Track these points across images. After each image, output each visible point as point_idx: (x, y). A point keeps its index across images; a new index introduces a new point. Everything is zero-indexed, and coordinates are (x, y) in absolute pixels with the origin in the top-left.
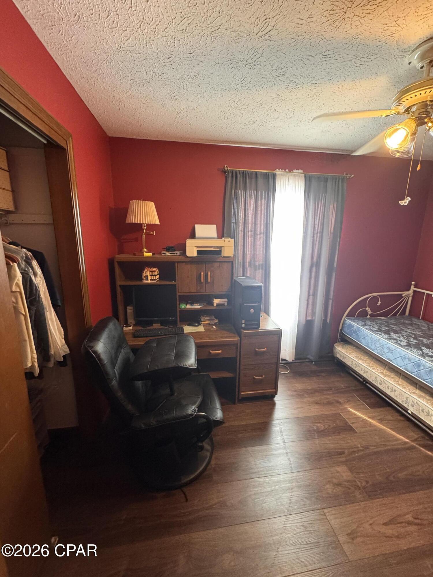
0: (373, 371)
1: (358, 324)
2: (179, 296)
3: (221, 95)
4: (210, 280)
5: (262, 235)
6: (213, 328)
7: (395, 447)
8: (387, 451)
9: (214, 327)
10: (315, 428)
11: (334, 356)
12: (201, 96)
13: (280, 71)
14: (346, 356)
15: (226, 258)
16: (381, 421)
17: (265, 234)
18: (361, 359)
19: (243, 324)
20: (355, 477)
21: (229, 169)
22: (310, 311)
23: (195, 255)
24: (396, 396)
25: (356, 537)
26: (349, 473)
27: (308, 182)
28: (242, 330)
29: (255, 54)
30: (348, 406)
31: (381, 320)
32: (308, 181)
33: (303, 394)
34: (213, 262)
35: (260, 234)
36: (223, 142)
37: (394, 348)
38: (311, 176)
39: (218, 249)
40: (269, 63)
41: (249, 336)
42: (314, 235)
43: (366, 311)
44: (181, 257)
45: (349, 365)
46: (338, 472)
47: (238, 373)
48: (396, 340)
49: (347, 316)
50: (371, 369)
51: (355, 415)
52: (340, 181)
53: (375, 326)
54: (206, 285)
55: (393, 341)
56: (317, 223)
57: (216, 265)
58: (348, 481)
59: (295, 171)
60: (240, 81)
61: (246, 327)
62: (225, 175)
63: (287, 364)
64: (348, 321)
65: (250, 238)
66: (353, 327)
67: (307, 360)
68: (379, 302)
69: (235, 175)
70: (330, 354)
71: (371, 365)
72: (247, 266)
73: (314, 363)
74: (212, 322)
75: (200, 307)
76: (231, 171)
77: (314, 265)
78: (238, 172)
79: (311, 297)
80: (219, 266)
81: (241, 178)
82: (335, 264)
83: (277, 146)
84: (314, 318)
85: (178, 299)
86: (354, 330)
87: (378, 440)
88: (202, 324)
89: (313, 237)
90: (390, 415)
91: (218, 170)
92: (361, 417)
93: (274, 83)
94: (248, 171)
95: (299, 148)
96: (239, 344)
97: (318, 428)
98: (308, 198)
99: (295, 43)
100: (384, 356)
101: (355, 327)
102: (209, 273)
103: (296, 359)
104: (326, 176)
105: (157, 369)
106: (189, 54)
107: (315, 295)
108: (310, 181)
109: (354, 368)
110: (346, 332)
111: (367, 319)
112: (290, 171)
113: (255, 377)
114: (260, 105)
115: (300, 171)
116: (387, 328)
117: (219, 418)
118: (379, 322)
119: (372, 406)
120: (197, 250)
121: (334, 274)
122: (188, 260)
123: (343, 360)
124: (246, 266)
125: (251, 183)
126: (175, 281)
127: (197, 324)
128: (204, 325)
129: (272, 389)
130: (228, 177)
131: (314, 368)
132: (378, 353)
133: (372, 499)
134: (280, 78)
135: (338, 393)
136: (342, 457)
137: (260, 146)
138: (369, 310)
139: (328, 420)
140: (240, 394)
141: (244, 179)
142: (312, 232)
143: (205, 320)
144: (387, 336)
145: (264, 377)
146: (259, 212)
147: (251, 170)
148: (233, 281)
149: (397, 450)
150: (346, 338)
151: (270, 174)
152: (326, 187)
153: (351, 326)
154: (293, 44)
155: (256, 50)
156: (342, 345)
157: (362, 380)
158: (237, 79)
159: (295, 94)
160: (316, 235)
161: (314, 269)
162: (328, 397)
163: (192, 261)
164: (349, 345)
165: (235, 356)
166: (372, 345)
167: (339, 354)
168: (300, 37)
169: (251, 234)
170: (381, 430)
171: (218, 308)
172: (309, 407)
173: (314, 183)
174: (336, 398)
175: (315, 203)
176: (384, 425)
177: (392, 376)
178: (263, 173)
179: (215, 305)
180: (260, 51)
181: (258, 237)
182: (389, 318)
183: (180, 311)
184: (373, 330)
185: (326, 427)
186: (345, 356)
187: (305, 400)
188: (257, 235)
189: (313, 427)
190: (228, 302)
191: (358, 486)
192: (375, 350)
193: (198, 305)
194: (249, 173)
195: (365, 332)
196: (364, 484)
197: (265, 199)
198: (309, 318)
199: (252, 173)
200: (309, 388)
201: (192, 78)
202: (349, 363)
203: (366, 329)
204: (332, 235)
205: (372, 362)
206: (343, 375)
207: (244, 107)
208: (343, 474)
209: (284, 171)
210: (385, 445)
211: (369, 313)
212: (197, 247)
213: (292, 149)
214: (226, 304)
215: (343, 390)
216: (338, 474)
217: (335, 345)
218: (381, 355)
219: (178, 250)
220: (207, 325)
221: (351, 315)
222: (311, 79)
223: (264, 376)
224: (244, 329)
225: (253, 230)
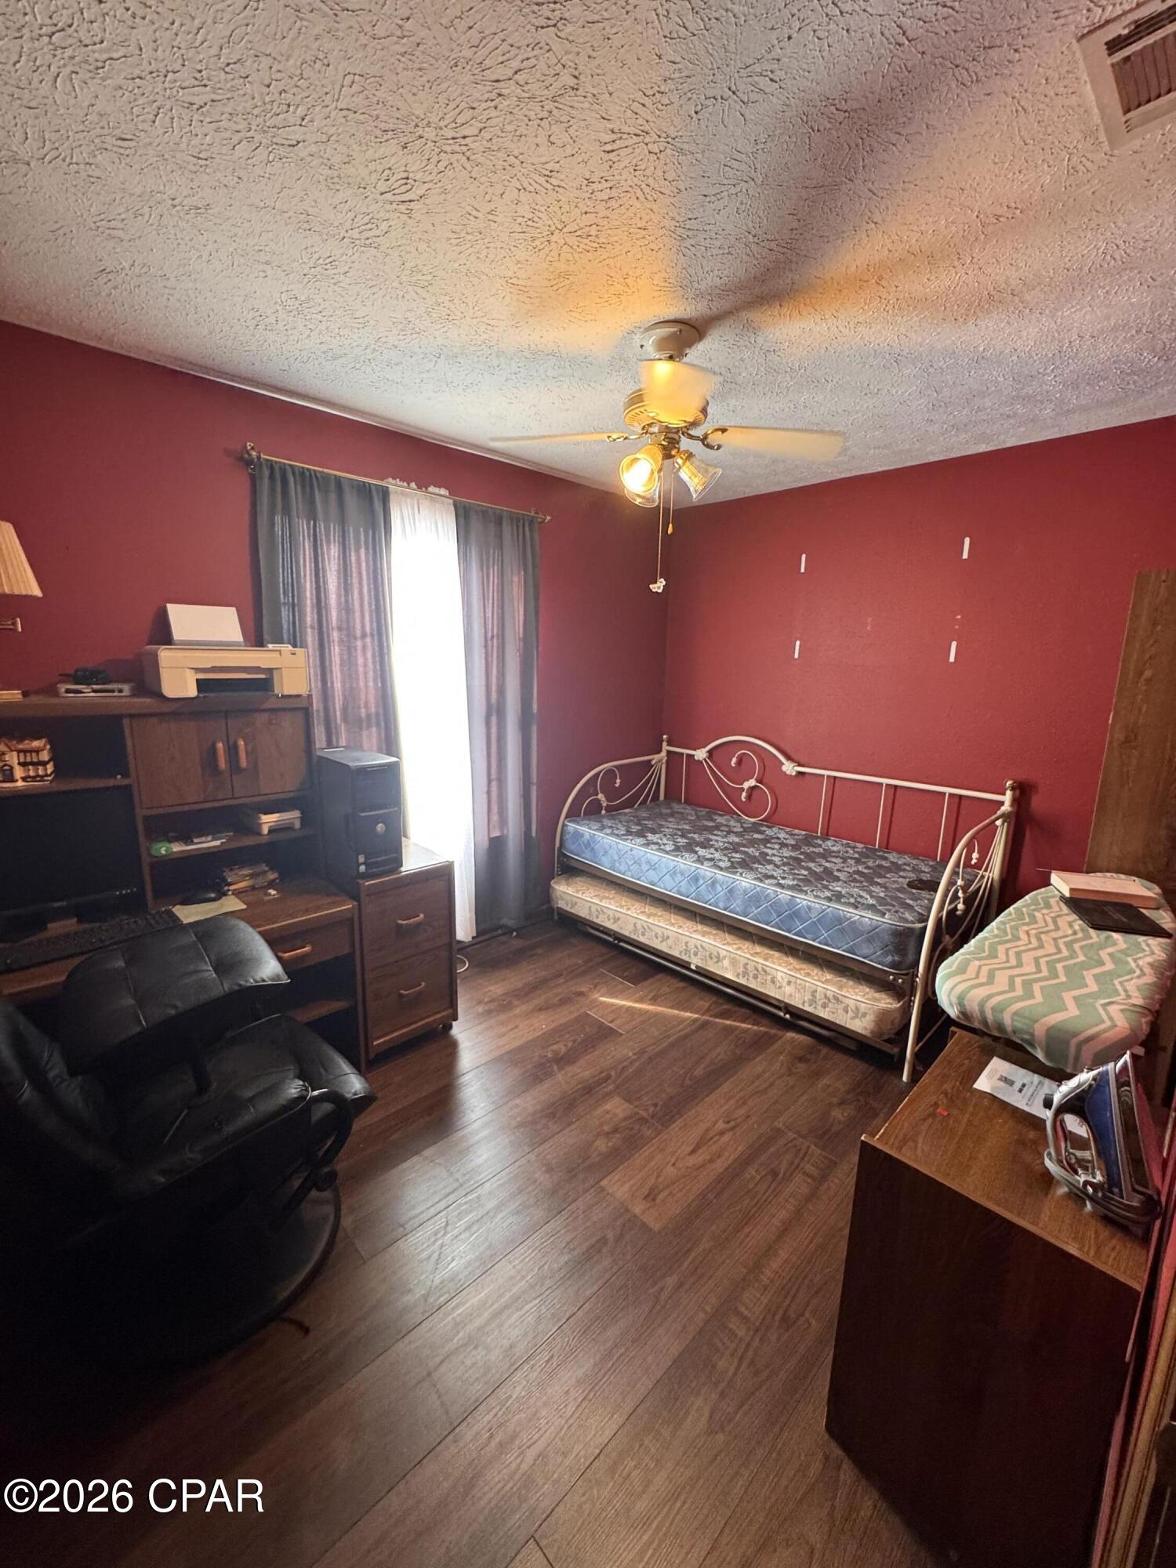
0: (629, 913)
1: (590, 828)
2: (146, 818)
3: (263, 274)
4: (247, 762)
5: (368, 640)
6: (270, 895)
7: (682, 1033)
8: (672, 1046)
9: (273, 892)
10: (550, 1055)
11: (551, 910)
12: (200, 257)
13: (420, 277)
14: (577, 900)
15: (291, 700)
16: (654, 1000)
17: (376, 637)
18: (605, 897)
19: (362, 864)
20: (636, 1107)
21: (262, 456)
22: (495, 818)
23: (192, 691)
24: (671, 948)
25: (656, 1195)
26: (626, 1105)
27: (462, 520)
28: (361, 881)
29: (369, 226)
30: (597, 996)
31: (626, 814)
32: (463, 516)
33: (510, 1001)
34: (251, 711)
35: (364, 636)
36: (233, 377)
37: (656, 859)
38: (467, 506)
39: (263, 676)
40: (397, 253)
41: (380, 892)
42: (486, 641)
43: (598, 801)
44: (136, 700)
45: (583, 916)
46: (608, 1112)
47: (360, 997)
48: (657, 843)
49: (566, 818)
50: (624, 911)
51: (613, 1005)
52: (527, 524)
53: (619, 826)
54: (234, 777)
55: (652, 846)
56: (489, 614)
57: (261, 719)
58: (626, 1119)
59: (432, 489)
60: (321, 261)
61: (370, 871)
62: (250, 471)
63: (463, 947)
64: (572, 826)
65: (337, 648)
66: (582, 835)
67: (500, 932)
68: (618, 781)
69: (280, 476)
70: (545, 907)
71: (623, 903)
72: (339, 721)
73: (515, 934)
74: (260, 881)
75: (217, 843)
76: (269, 463)
77: (494, 711)
78: (289, 469)
79: (494, 784)
80: (270, 722)
81: (299, 487)
82: (535, 706)
83: (383, 421)
84: (505, 832)
85: (140, 827)
86: (586, 842)
87: (656, 1033)
88: (230, 893)
89: (486, 646)
90: (667, 985)
91: (227, 452)
92: (624, 1005)
93: (402, 293)
94: (315, 471)
95: (437, 437)
96: (356, 917)
97: (556, 1053)
98: (465, 554)
99: (458, 241)
100: (643, 878)
101: (587, 836)
102: (241, 743)
103: (479, 933)
104: (498, 512)
105: (173, 1012)
106: (194, 157)
107: (501, 781)
108: (467, 517)
109: (595, 920)
110: (573, 851)
111: (603, 817)
112: (419, 487)
113: (402, 992)
114: (361, 326)
115: (443, 491)
116: (639, 828)
117: (362, 1091)
118: (623, 818)
119: (636, 980)
120: (197, 680)
121: (534, 728)
122: (166, 708)
123: (573, 911)
124: (336, 720)
125: (326, 502)
126: (126, 775)
127: (213, 895)
128: (238, 894)
129: (445, 1010)
130: (261, 478)
131: (517, 944)
132: (632, 877)
133: (667, 1127)
134: (419, 290)
135: (572, 979)
136: (609, 1085)
137: (340, 411)
138: (604, 799)
139: (568, 1033)
140: (370, 1045)
141: (308, 489)
142: (483, 635)
143: (240, 879)
144: (641, 840)
145: (426, 986)
146: (355, 581)
147: (326, 470)
148: (315, 760)
149: (686, 1036)
150: (574, 864)
151: (373, 487)
152: (500, 536)
153: (578, 835)
154: (454, 242)
155: (375, 221)
156: (564, 882)
157: (611, 939)
158: (316, 256)
159: (446, 329)
160: (489, 642)
161: (494, 719)
162: (560, 990)
163: (182, 709)
164: (578, 876)
165: (346, 951)
166: (620, 863)
167: (563, 899)
168: (469, 237)
169: (339, 638)
170: (657, 1014)
171: (276, 837)
172: (527, 1022)
173: (476, 524)
174: (573, 989)
175: (482, 569)
176: (660, 1006)
177: (660, 914)
178: (355, 482)
179: (265, 830)
180: (384, 226)
181: (359, 643)
182: (636, 809)
183: (152, 866)
184: (617, 835)
185: (569, 1047)
186: (574, 899)
187: (517, 1011)
188: (355, 638)
189: (546, 1056)
190: (302, 819)
191: (642, 1118)
192: (627, 873)
193: (210, 838)
194: (318, 475)
195: (605, 840)
196: (651, 1109)
197: (367, 549)
198: (496, 833)
199: (327, 477)
200: (520, 985)
201: (186, 208)
202: (583, 913)
203: (607, 834)
204: (522, 643)
205: (624, 899)
206: (573, 940)
207: (319, 317)
208: (617, 1111)
209: (405, 484)
210: (668, 1037)
211: (604, 804)
212: (197, 670)
213: (422, 435)
214: (297, 825)
215: (582, 969)
216: (608, 1116)
217: (552, 882)
218: (638, 879)
219: (125, 681)
220: (246, 891)
221: (573, 814)
222: (480, 314)
223: (423, 984)
224: (366, 876)
225: (344, 625)
